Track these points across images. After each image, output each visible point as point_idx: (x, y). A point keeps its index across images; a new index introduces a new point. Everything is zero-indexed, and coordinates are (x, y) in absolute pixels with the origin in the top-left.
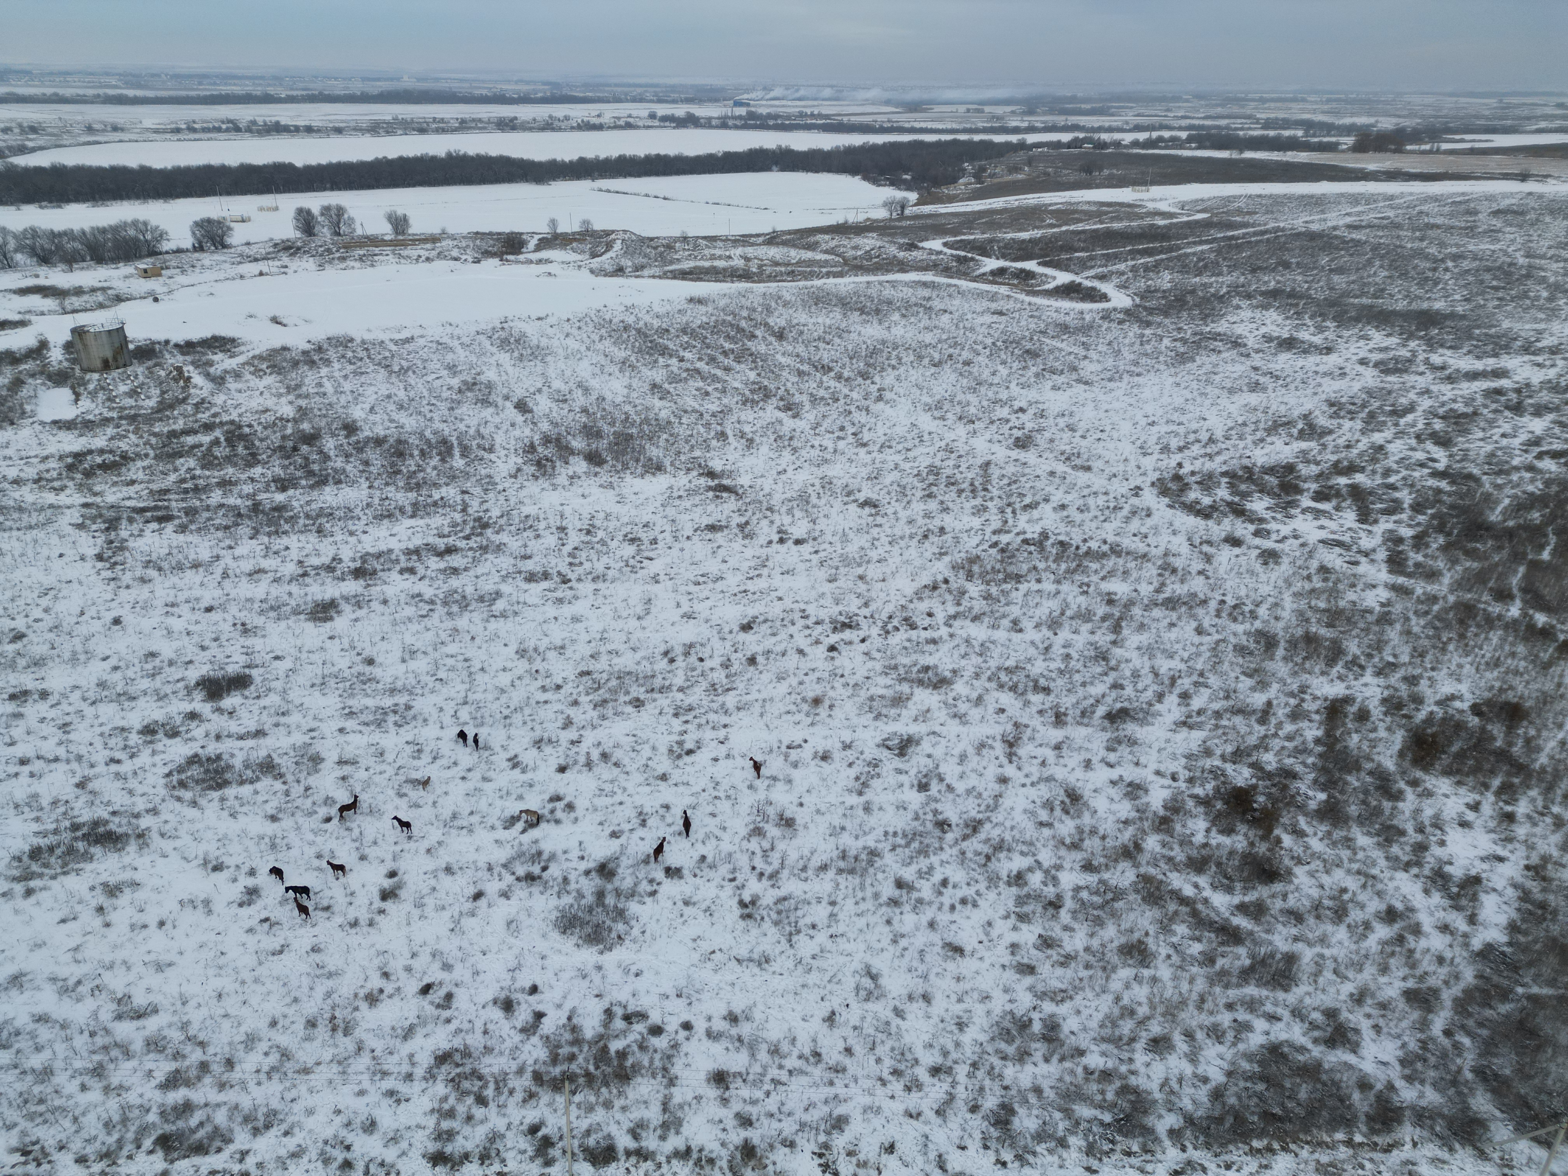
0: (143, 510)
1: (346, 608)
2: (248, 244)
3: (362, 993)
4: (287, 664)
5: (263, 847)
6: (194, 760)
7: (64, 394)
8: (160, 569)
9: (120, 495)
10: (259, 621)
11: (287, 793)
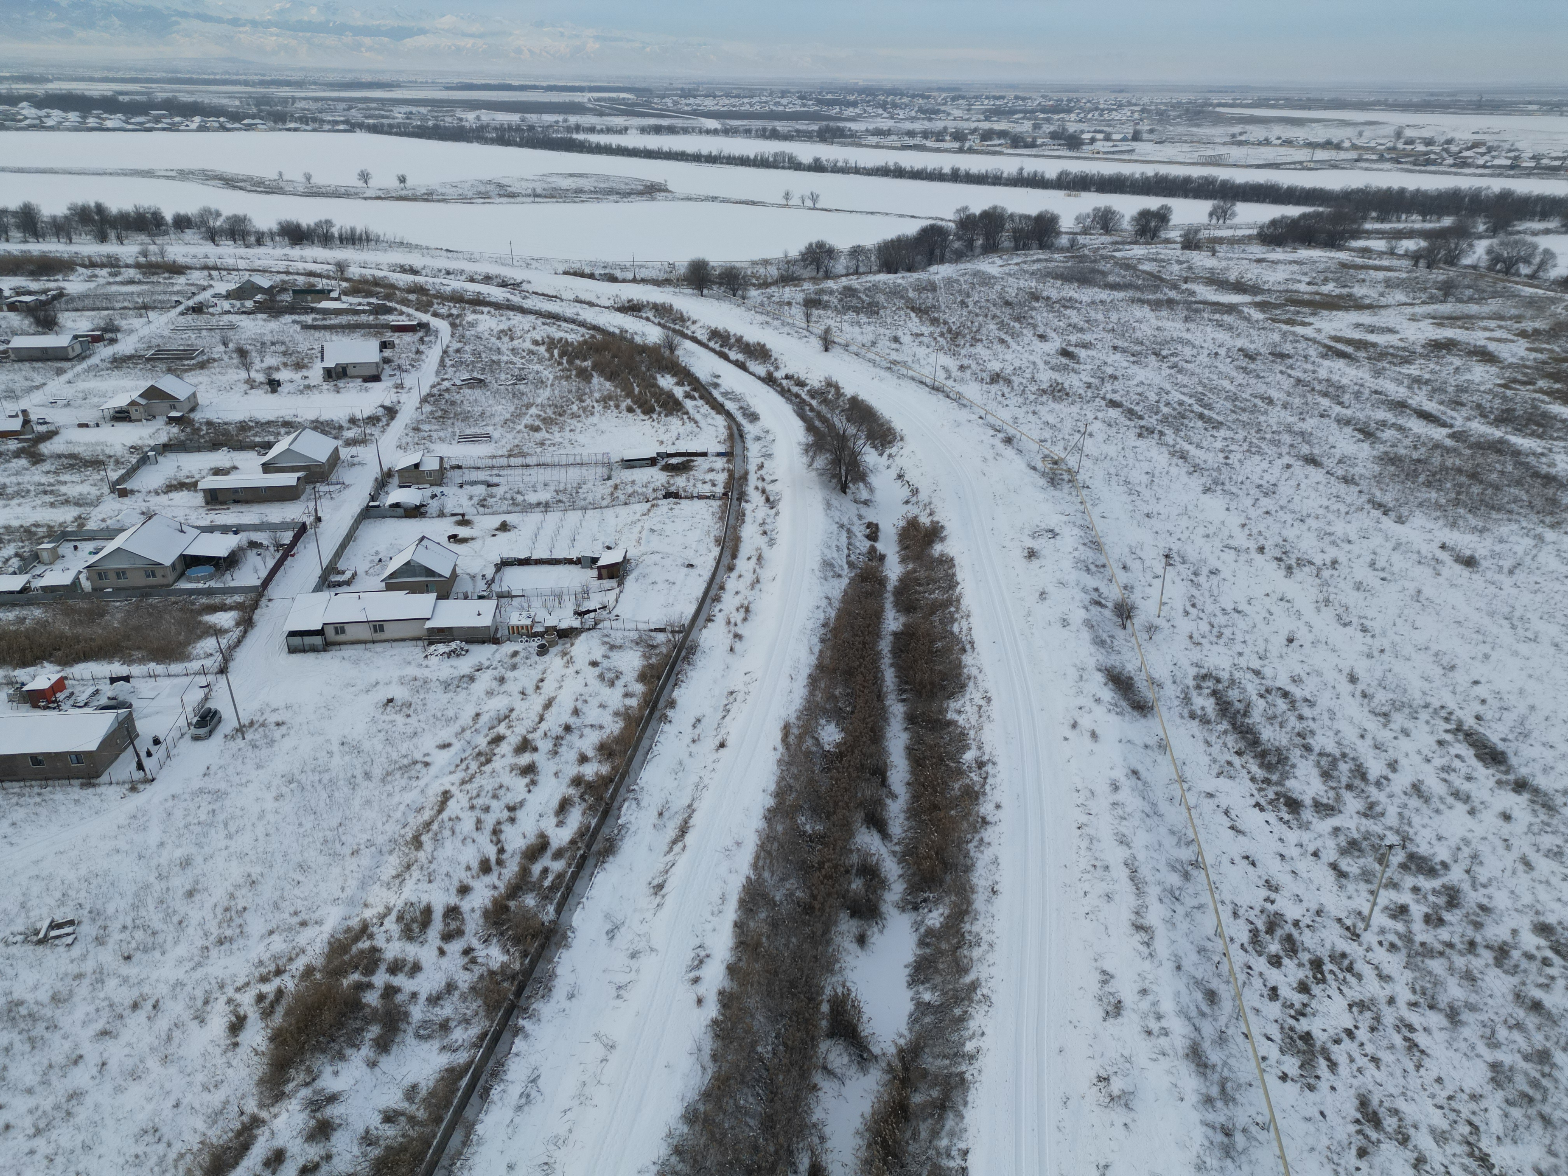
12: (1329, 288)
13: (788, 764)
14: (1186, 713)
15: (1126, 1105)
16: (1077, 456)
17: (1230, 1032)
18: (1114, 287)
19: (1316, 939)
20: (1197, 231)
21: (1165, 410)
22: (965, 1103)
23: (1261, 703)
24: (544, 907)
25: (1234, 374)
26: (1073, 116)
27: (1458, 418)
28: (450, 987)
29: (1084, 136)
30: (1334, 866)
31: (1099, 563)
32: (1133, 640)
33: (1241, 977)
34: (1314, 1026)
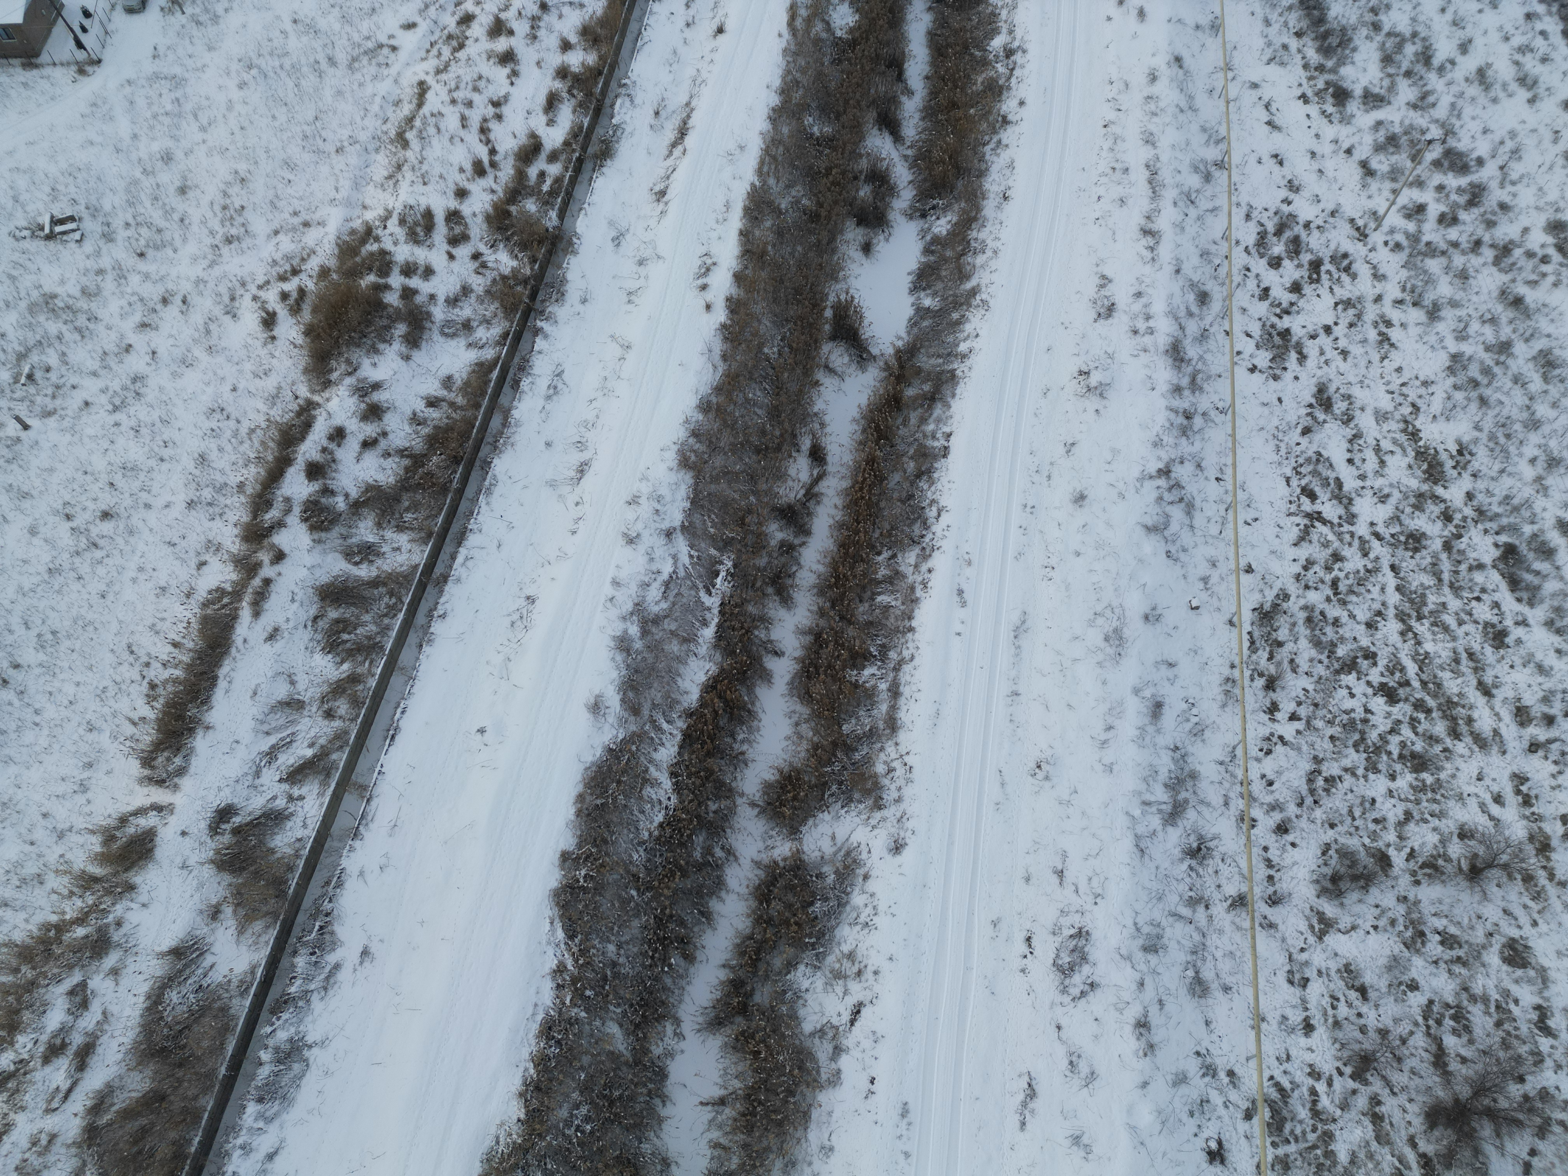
13: (796, 54)
15: (1101, 395)
17: (1212, 330)
19: (1323, 240)
22: (954, 395)
24: (546, 212)
28: (466, 290)
30: (1364, 164)
33: (1237, 279)
34: (1296, 324)
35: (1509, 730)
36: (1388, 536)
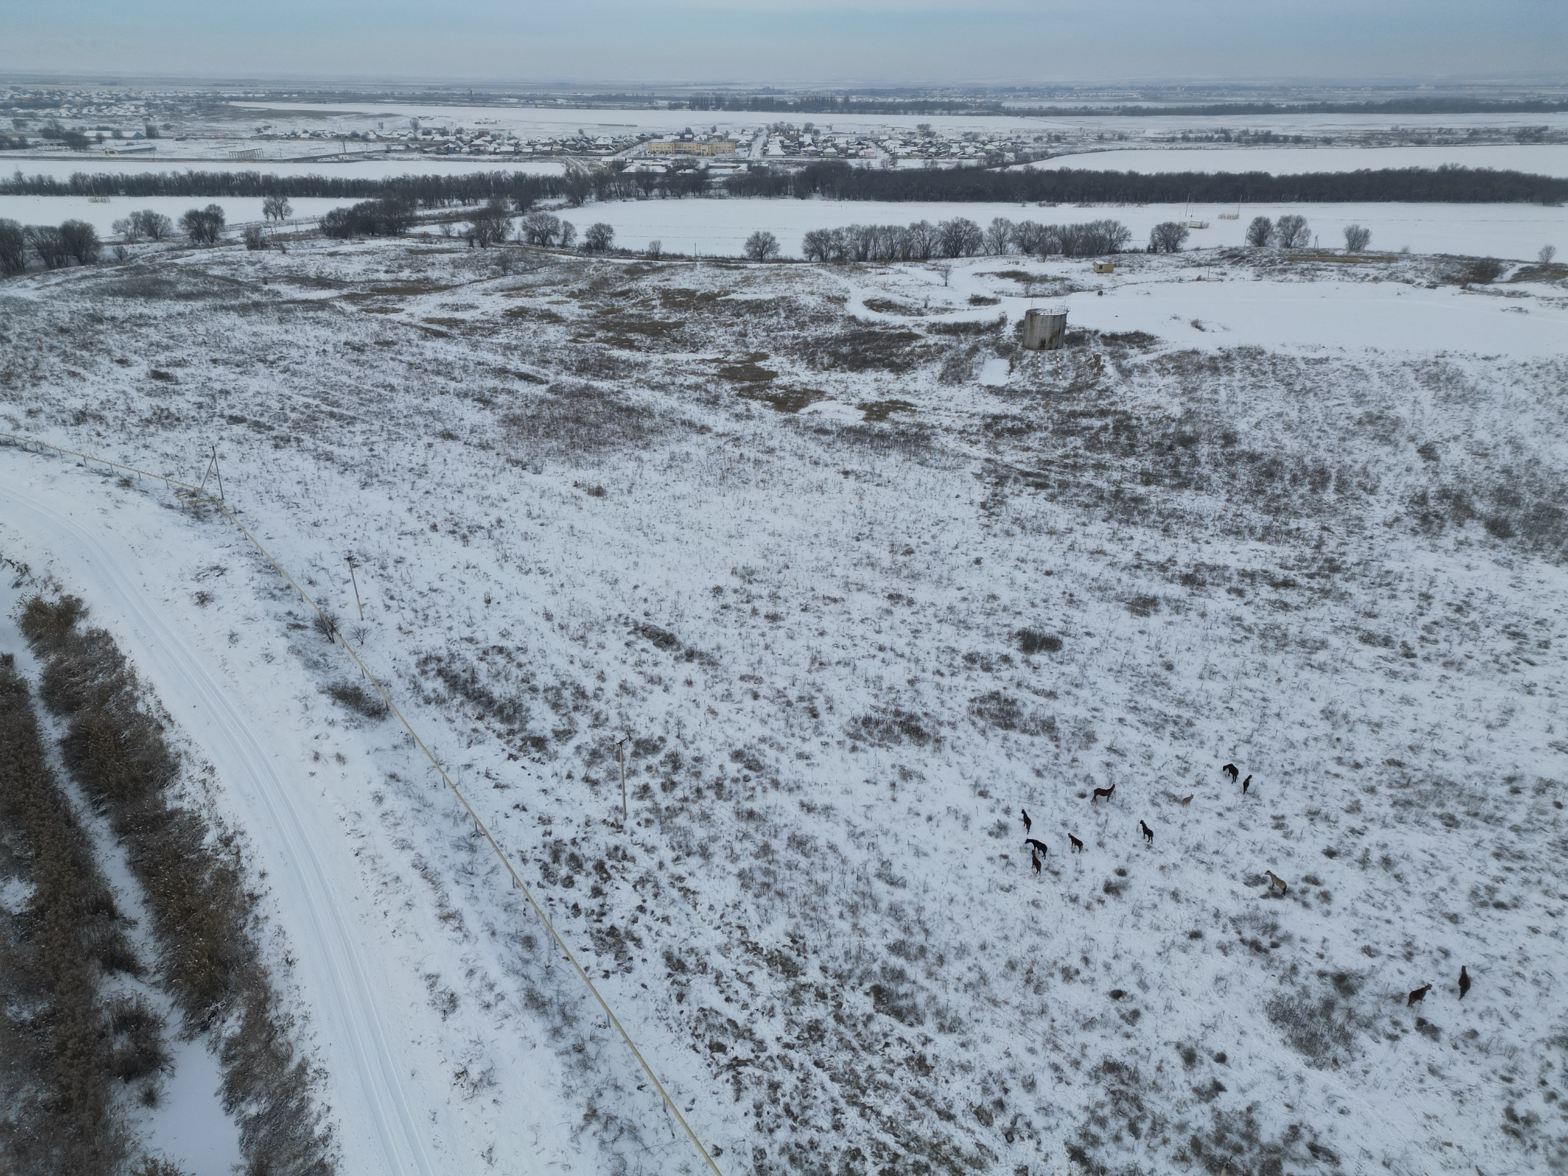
0: (1027, 474)
1: (1165, 609)
2: (1197, 249)
3: (1061, 964)
4: (1095, 642)
5: (1023, 794)
6: (995, 696)
7: (1004, 364)
8: (1023, 528)
9: (1015, 458)
10: (1085, 596)
11: (1057, 757)
12: (405, 274)
14: (421, 701)
15: (490, 1083)
16: (216, 483)
17: (553, 964)
18: (188, 296)
19: (593, 847)
20: (258, 230)
21: (294, 416)
23: (483, 666)
25: (349, 368)
26: (63, 112)
27: (550, 373)
29: (87, 134)
30: (586, 779)
31: (283, 586)
32: (346, 650)
33: (547, 911)
34: (614, 919)
35: (986, 1136)
36: (795, 1041)
